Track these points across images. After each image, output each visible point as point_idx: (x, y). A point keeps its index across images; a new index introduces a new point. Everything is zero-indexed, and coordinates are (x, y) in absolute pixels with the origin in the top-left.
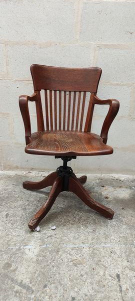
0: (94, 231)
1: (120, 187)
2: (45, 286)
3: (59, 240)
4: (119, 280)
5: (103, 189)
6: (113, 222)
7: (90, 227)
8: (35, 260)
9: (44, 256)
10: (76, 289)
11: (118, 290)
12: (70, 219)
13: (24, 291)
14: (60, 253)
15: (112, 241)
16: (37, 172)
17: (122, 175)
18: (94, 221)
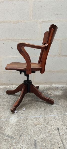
0: (45, 109)
1: (57, 90)
2: (21, 136)
3: (27, 115)
4: (59, 131)
5: (48, 91)
6: (54, 105)
7: (42, 108)
8: (15, 124)
9: (20, 122)
10: (37, 136)
11: (58, 135)
12: (32, 105)
13: (10, 139)
14: (28, 120)
15: (54, 114)
16: (15, 86)
17: (58, 85)
18: (45, 105)
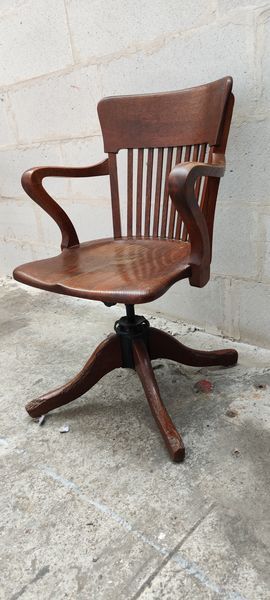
3: (48, 453)
4: (35, 580)
5: (251, 392)
7: (118, 457)
12: (107, 426)
14: (22, 474)
15: (121, 505)
18: (143, 449)
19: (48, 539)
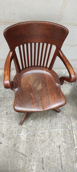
0: (51, 121)
3: (35, 129)
4: (60, 148)
6: (60, 114)
7: (48, 119)
8: (25, 141)
9: (29, 139)
10: (43, 154)
11: (59, 152)
13: (24, 157)
14: (36, 136)
15: (58, 127)
18: (51, 114)
19: (54, 142)
